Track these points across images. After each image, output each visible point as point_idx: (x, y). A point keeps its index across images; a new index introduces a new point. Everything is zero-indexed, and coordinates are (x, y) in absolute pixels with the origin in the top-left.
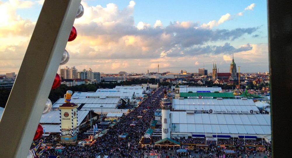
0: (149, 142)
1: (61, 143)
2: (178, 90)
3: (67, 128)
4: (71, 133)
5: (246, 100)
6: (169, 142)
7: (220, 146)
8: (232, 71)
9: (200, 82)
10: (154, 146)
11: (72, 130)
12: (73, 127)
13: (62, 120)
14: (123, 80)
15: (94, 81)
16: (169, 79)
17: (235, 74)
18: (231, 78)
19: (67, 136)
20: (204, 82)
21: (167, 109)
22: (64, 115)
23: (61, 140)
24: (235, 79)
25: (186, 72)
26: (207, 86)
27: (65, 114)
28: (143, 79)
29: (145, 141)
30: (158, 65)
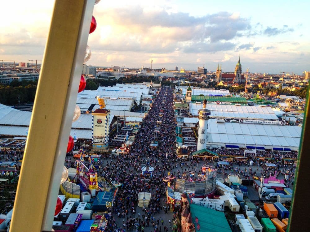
0: (187, 152)
1: (94, 150)
2: (190, 93)
3: (100, 135)
4: (104, 141)
5: (265, 108)
6: (208, 154)
7: (260, 159)
8: (237, 73)
9: (204, 83)
10: (192, 157)
11: (106, 137)
12: (106, 134)
13: (94, 127)
14: (121, 77)
15: (91, 77)
16: (169, 77)
17: (240, 76)
18: (235, 80)
19: (99, 144)
20: (207, 83)
21: (205, 119)
22: (97, 122)
23: (93, 147)
24: (239, 81)
25: (184, 70)
26: (214, 89)
27: (99, 121)
28: (141, 77)
29: (183, 152)
30: (152, 60)
